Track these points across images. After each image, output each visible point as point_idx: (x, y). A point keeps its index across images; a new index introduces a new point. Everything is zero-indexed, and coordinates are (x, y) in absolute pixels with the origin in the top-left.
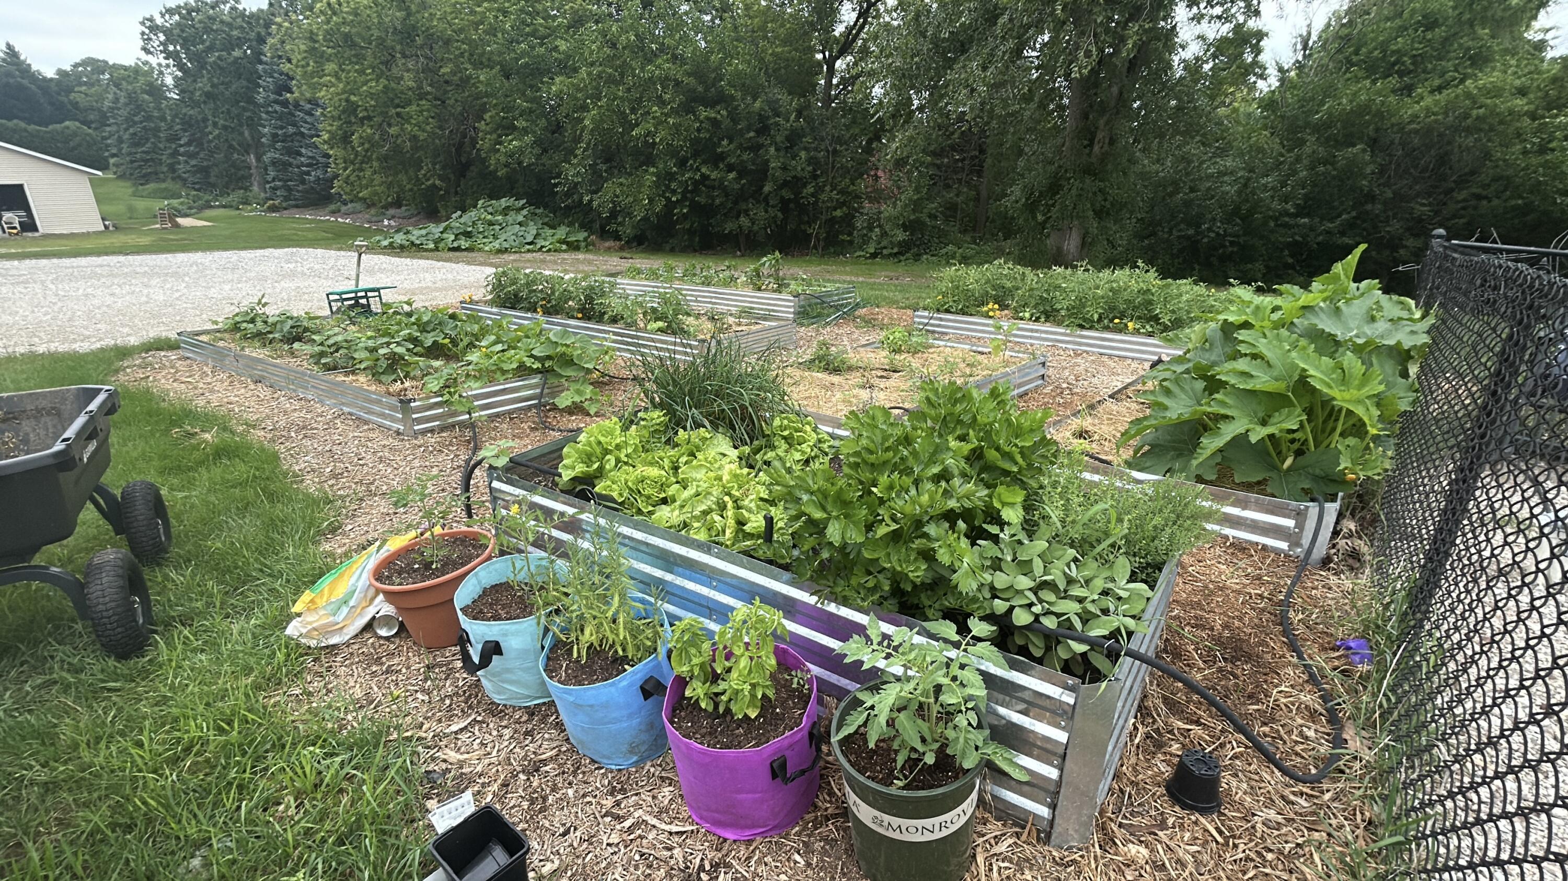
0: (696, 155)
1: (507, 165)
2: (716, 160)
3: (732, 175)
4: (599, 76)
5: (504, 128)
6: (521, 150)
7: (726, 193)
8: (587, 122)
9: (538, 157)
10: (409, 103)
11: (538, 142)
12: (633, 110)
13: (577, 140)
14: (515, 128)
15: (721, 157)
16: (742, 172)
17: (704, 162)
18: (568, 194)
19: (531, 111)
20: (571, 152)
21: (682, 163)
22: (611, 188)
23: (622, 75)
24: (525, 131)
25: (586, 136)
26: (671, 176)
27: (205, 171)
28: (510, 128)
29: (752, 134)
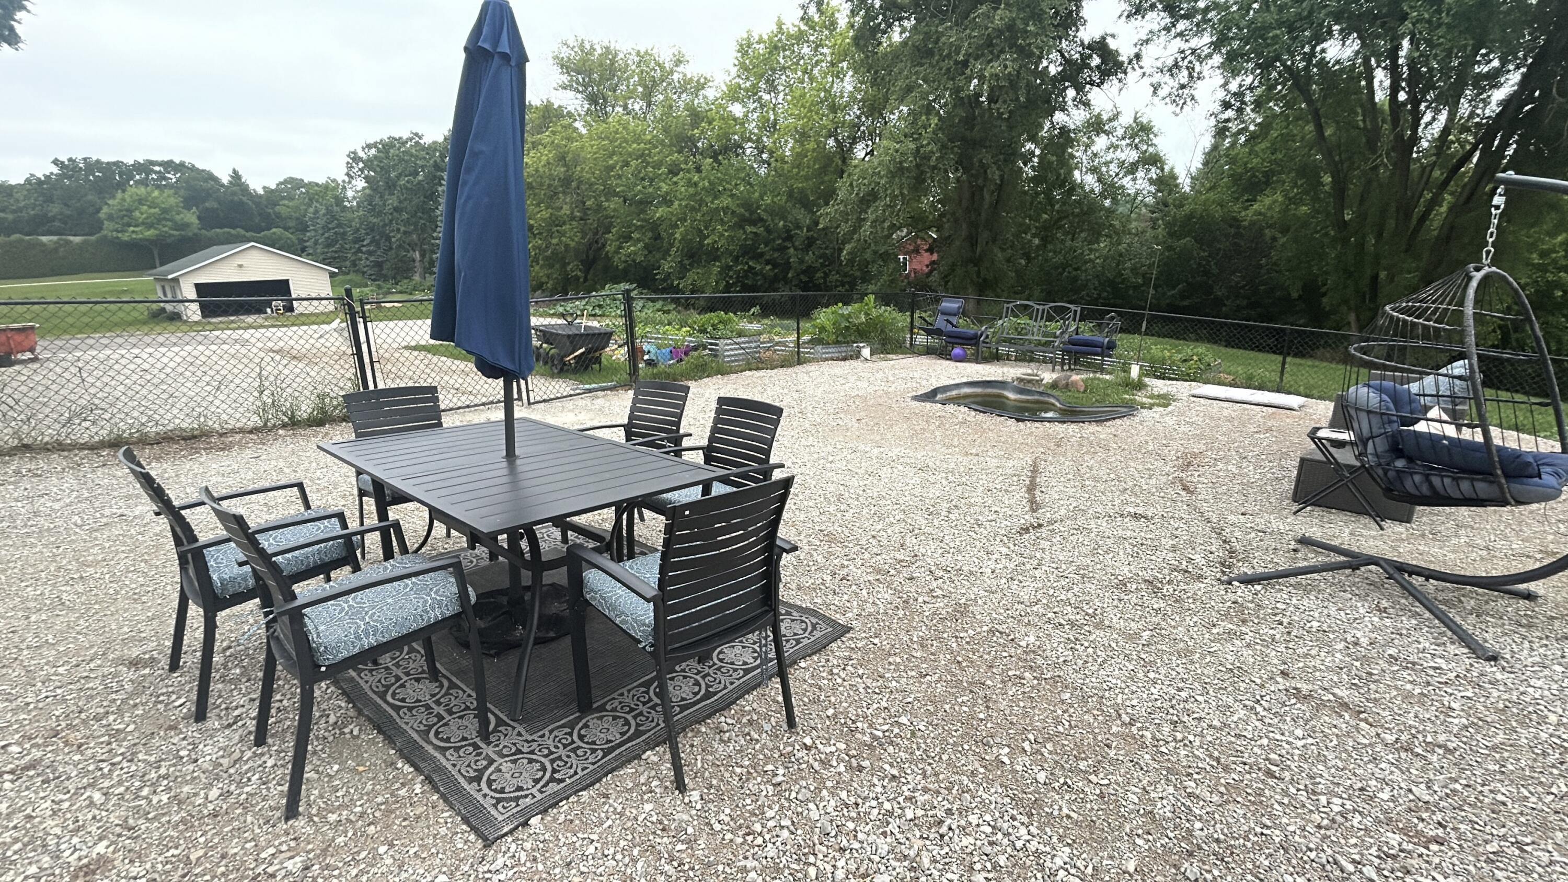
0: (743, 255)
1: (626, 262)
2: (758, 257)
3: (768, 268)
4: (686, 206)
5: (624, 238)
6: (635, 253)
7: (764, 277)
8: (677, 236)
9: (645, 256)
10: (564, 223)
11: (646, 247)
12: (706, 228)
13: (672, 245)
14: (631, 238)
15: (762, 255)
16: (775, 266)
17: (751, 258)
18: (664, 280)
19: (642, 227)
20: (667, 252)
21: (736, 259)
22: (691, 276)
23: (700, 205)
24: (639, 240)
25: (677, 244)
26: (729, 268)
27: (379, 265)
28: (628, 238)
29: (780, 242)
